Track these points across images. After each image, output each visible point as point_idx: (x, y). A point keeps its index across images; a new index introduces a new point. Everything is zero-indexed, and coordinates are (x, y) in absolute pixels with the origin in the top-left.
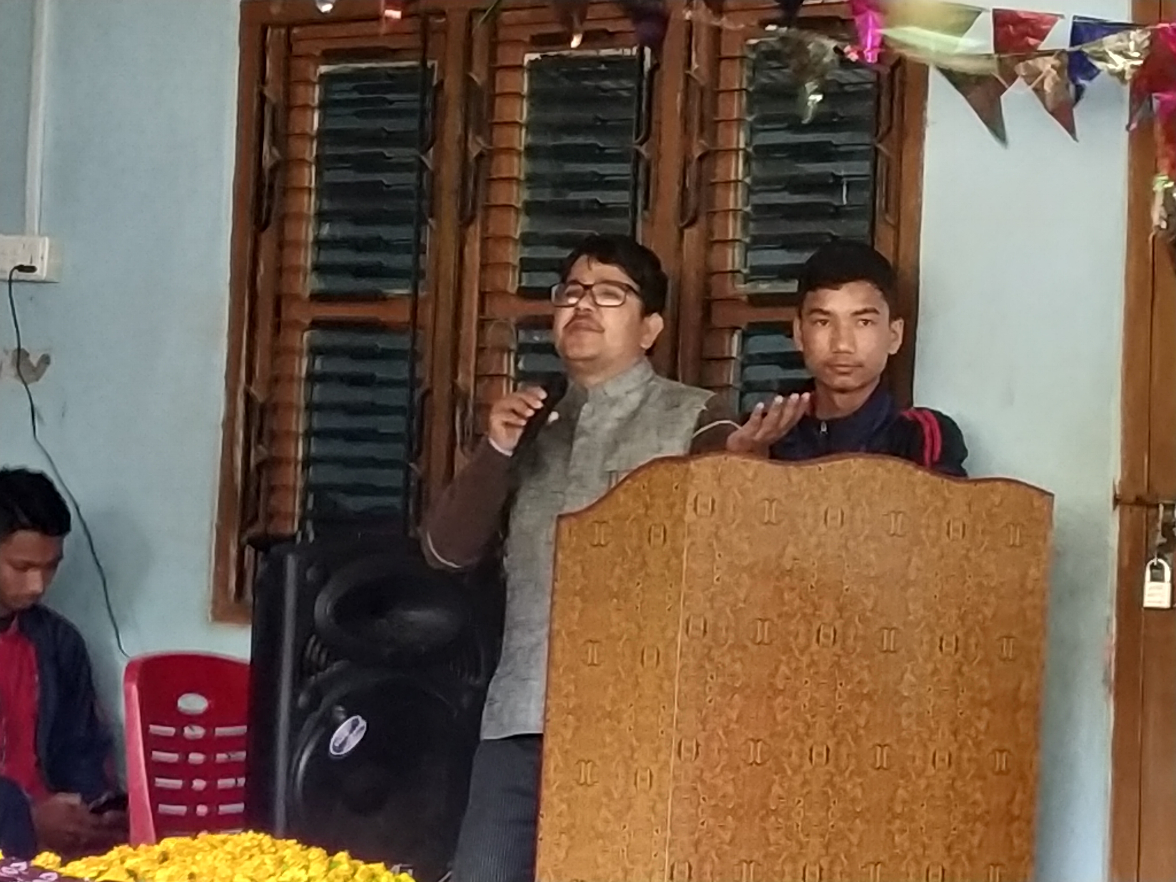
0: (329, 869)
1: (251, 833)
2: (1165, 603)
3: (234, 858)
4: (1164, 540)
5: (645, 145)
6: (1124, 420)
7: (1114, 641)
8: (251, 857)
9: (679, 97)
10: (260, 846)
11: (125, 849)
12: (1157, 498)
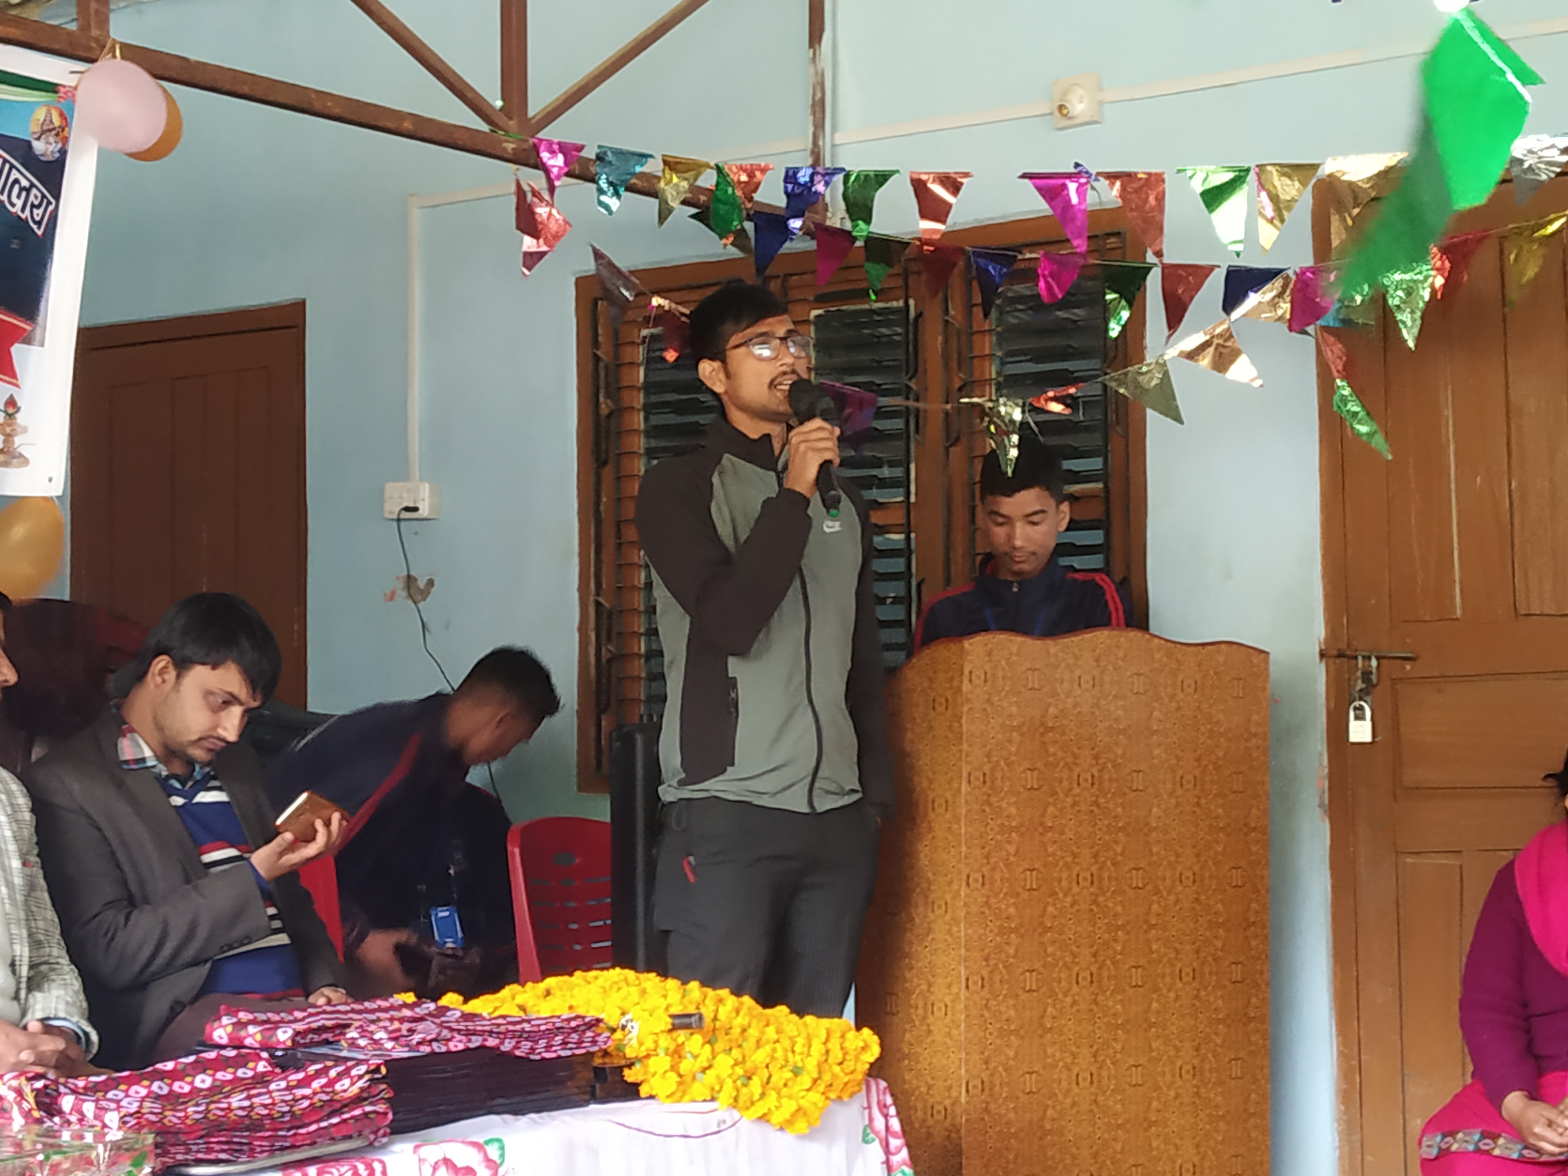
0: (684, 997)
1: (618, 970)
2: (1368, 738)
3: (605, 991)
4: (1364, 686)
5: (914, 380)
6: (1325, 588)
7: (1326, 771)
8: (619, 989)
9: (940, 339)
10: (626, 980)
11: (515, 987)
12: (1356, 651)
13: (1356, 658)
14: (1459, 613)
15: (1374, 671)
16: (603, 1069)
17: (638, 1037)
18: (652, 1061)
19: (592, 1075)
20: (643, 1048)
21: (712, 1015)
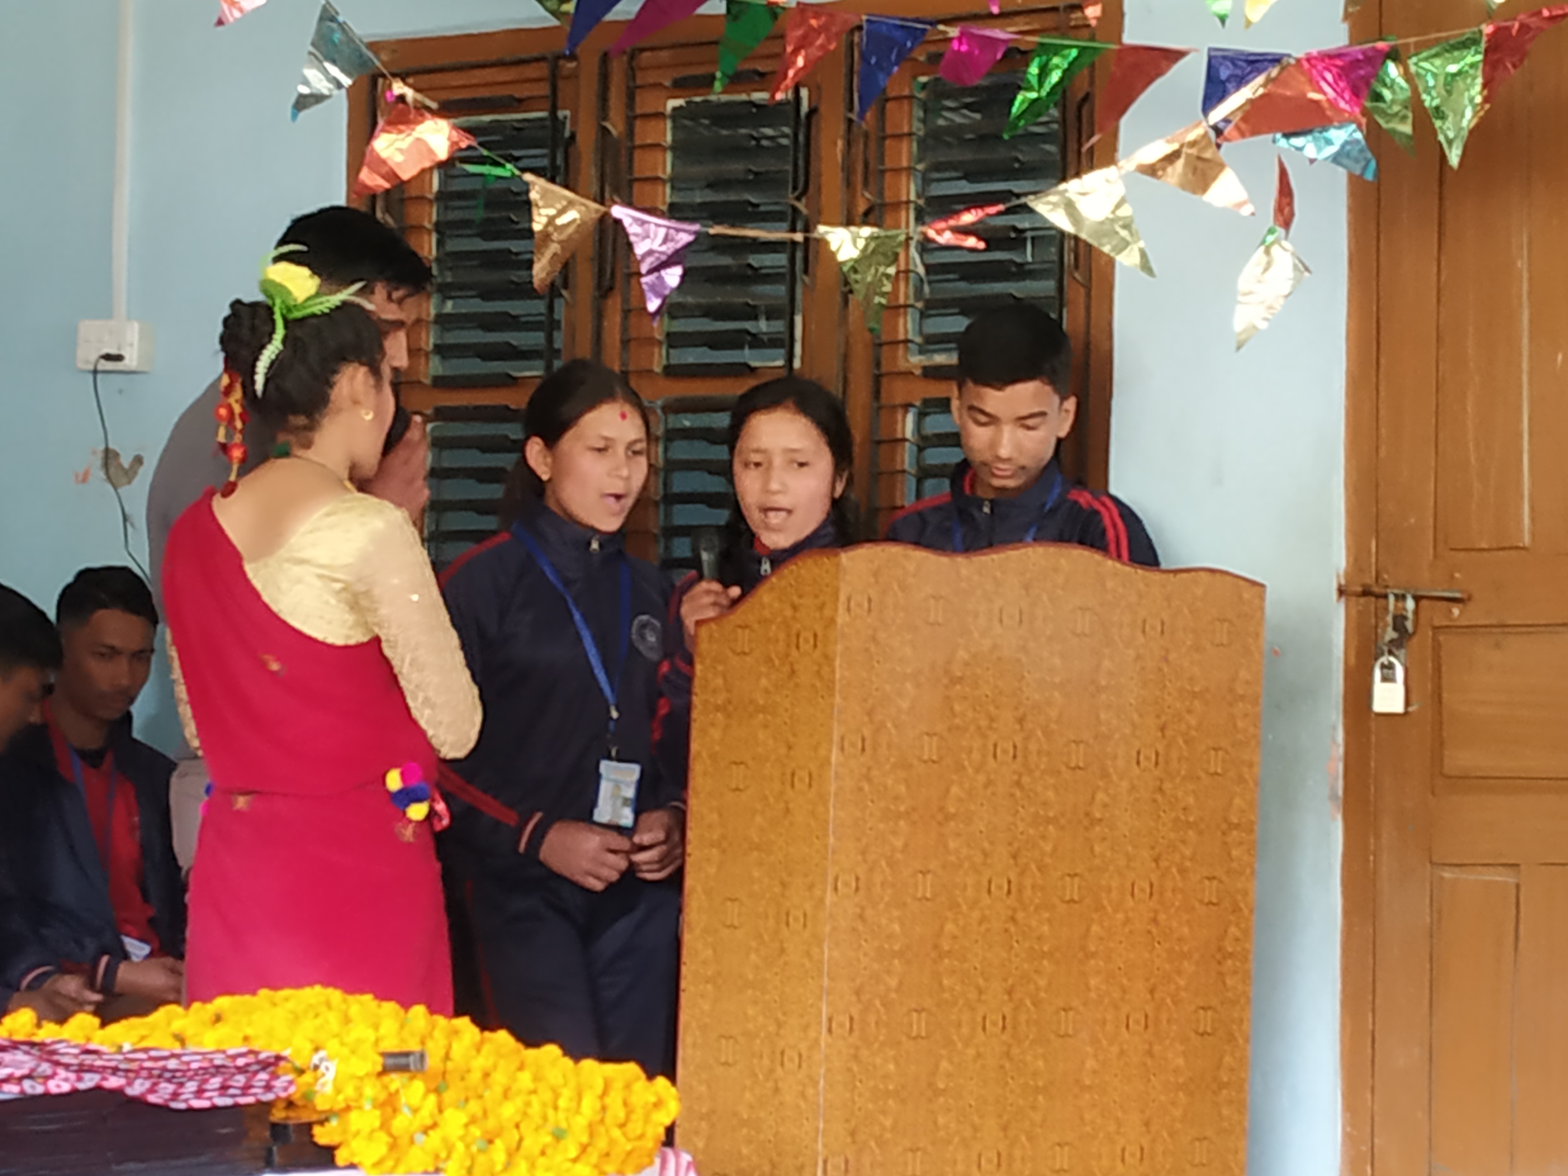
2: (1399, 708)
4: (1395, 636)
5: (803, 200)
9: (840, 143)
12: (1387, 587)
13: (1386, 597)
14: (1527, 540)
15: (1410, 615)
16: (285, 1127)
17: (335, 1080)
18: (353, 1116)
19: (267, 1134)
20: (341, 1098)
21: (442, 1052)
